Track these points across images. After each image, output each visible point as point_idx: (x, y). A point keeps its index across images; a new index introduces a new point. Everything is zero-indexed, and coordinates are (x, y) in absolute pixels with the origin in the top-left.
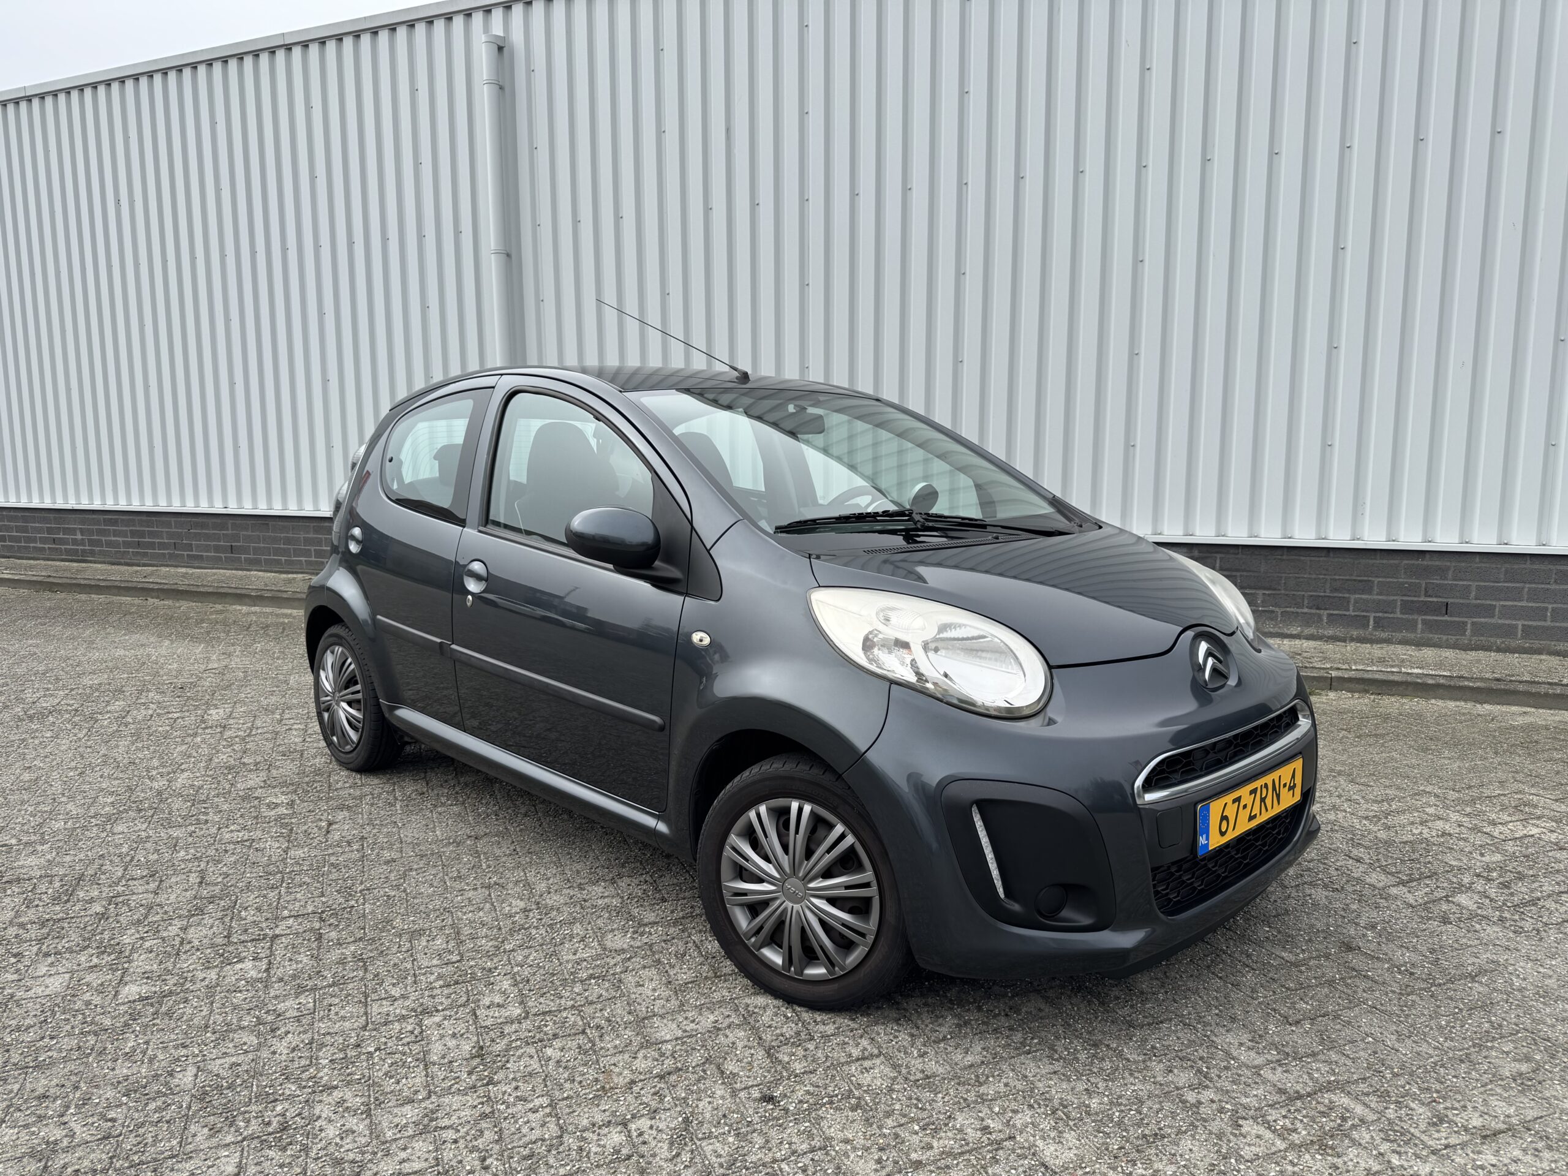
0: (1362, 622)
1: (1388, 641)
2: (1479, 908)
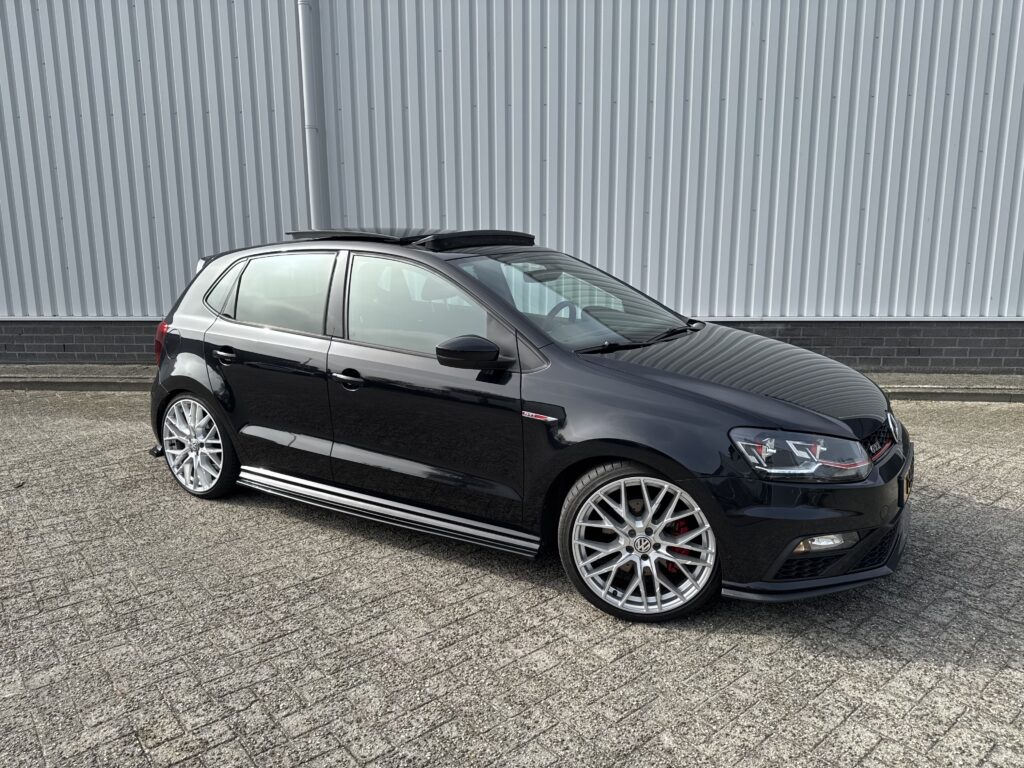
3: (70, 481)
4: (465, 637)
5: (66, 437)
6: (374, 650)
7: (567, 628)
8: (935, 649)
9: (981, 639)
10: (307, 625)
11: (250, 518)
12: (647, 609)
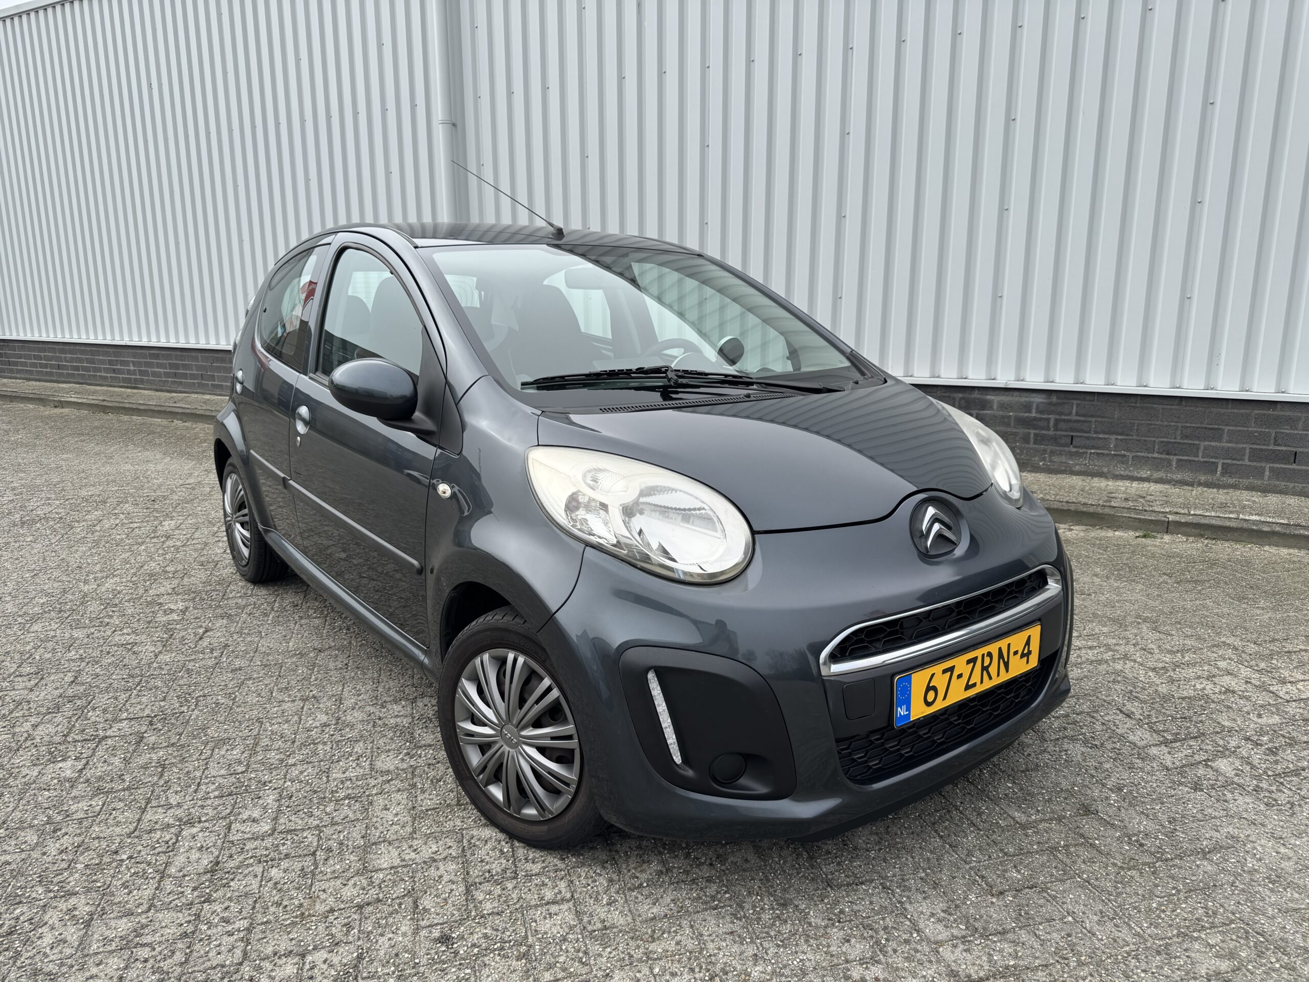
0: (1210, 468)
1: (1235, 487)
2: (1237, 775)
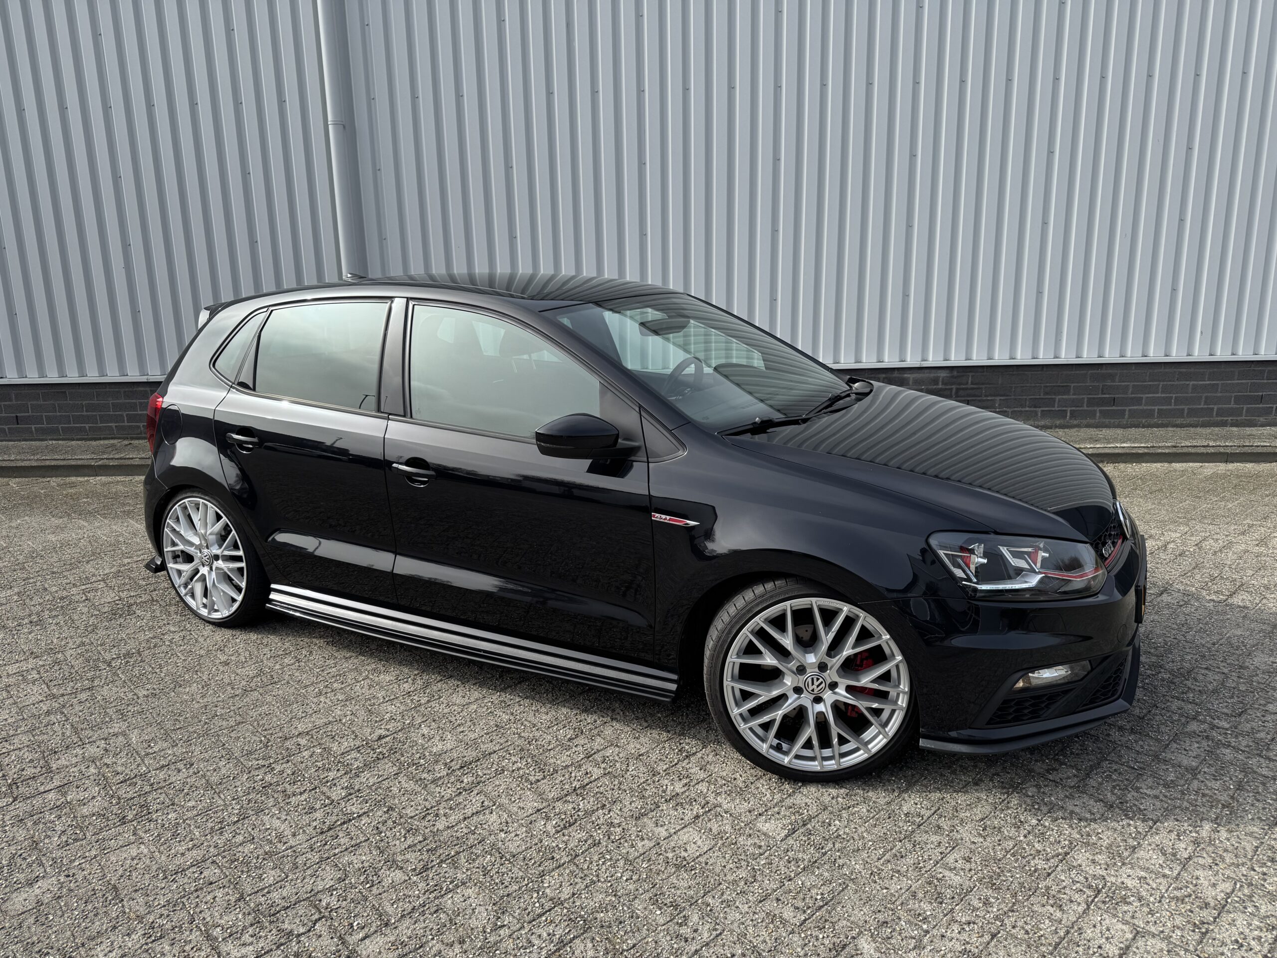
0: (1062, 414)
1: (1078, 426)
3: (39, 608)
4: (589, 813)
5: (28, 545)
6: (472, 837)
7: (720, 794)
8: (1185, 804)
9: (1240, 787)
10: (378, 804)
11: (287, 653)
12: (822, 766)
